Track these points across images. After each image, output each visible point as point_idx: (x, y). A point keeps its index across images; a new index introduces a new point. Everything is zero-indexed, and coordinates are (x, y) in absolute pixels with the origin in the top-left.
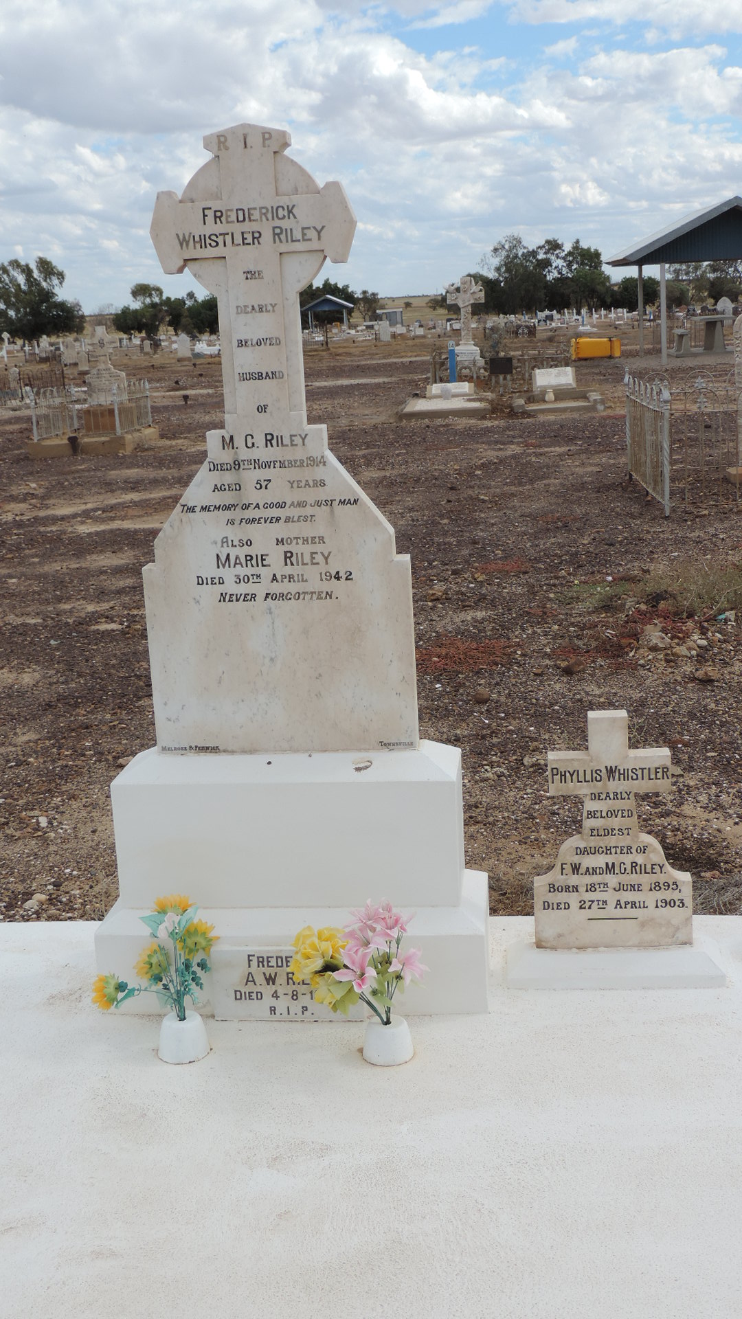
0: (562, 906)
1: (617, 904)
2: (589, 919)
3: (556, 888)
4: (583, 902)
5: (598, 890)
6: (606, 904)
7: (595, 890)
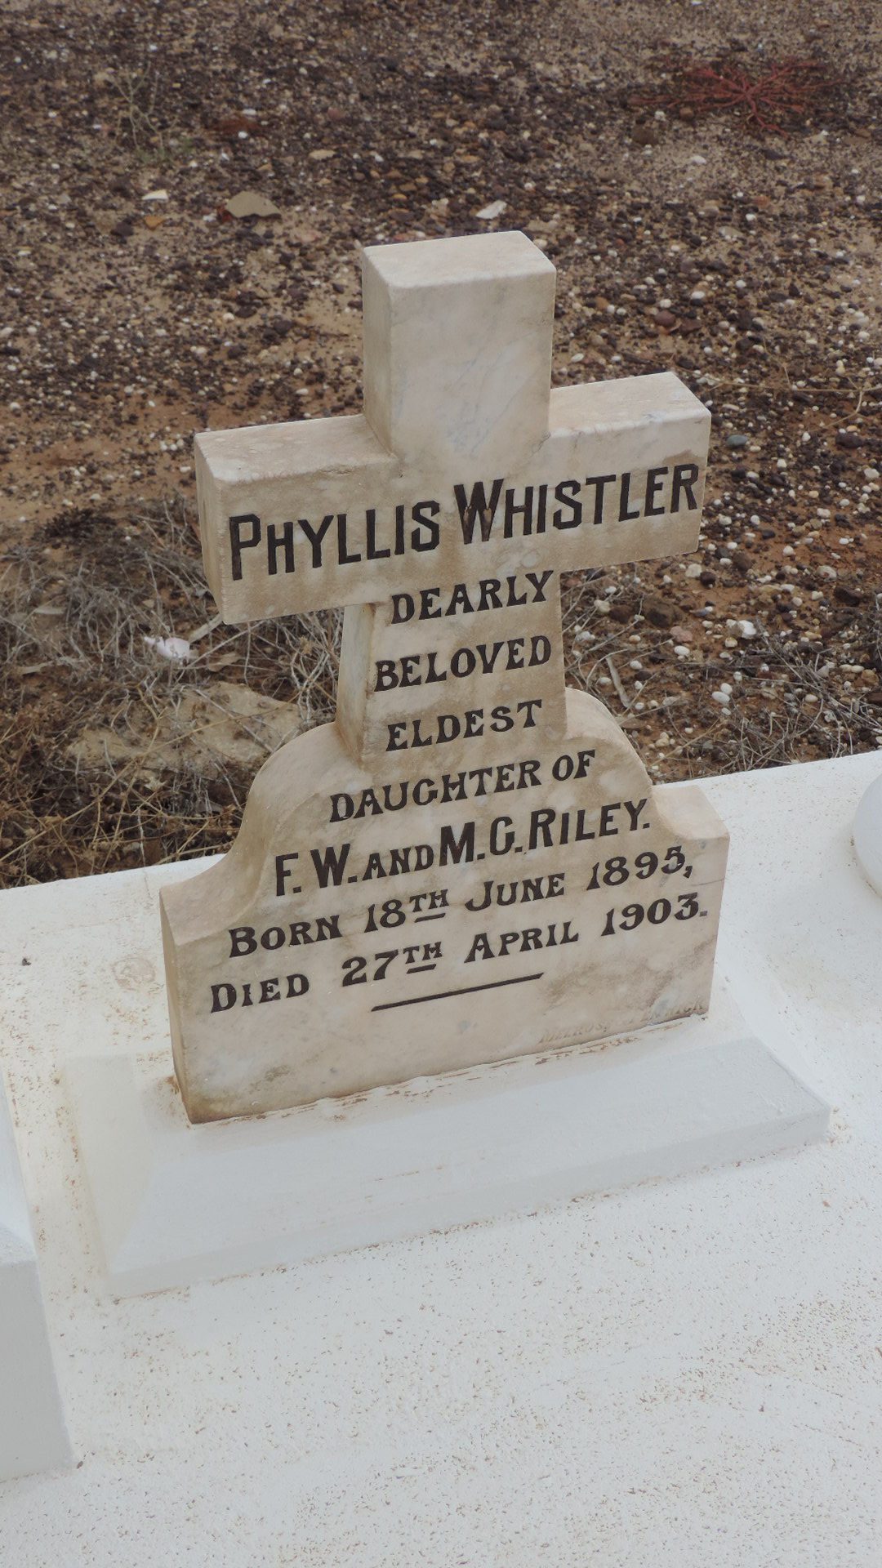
0: (283, 988)
1: (475, 947)
2: (376, 1009)
3: (257, 938)
4: (355, 965)
5: (411, 916)
6: (438, 955)
7: (402, 919)
